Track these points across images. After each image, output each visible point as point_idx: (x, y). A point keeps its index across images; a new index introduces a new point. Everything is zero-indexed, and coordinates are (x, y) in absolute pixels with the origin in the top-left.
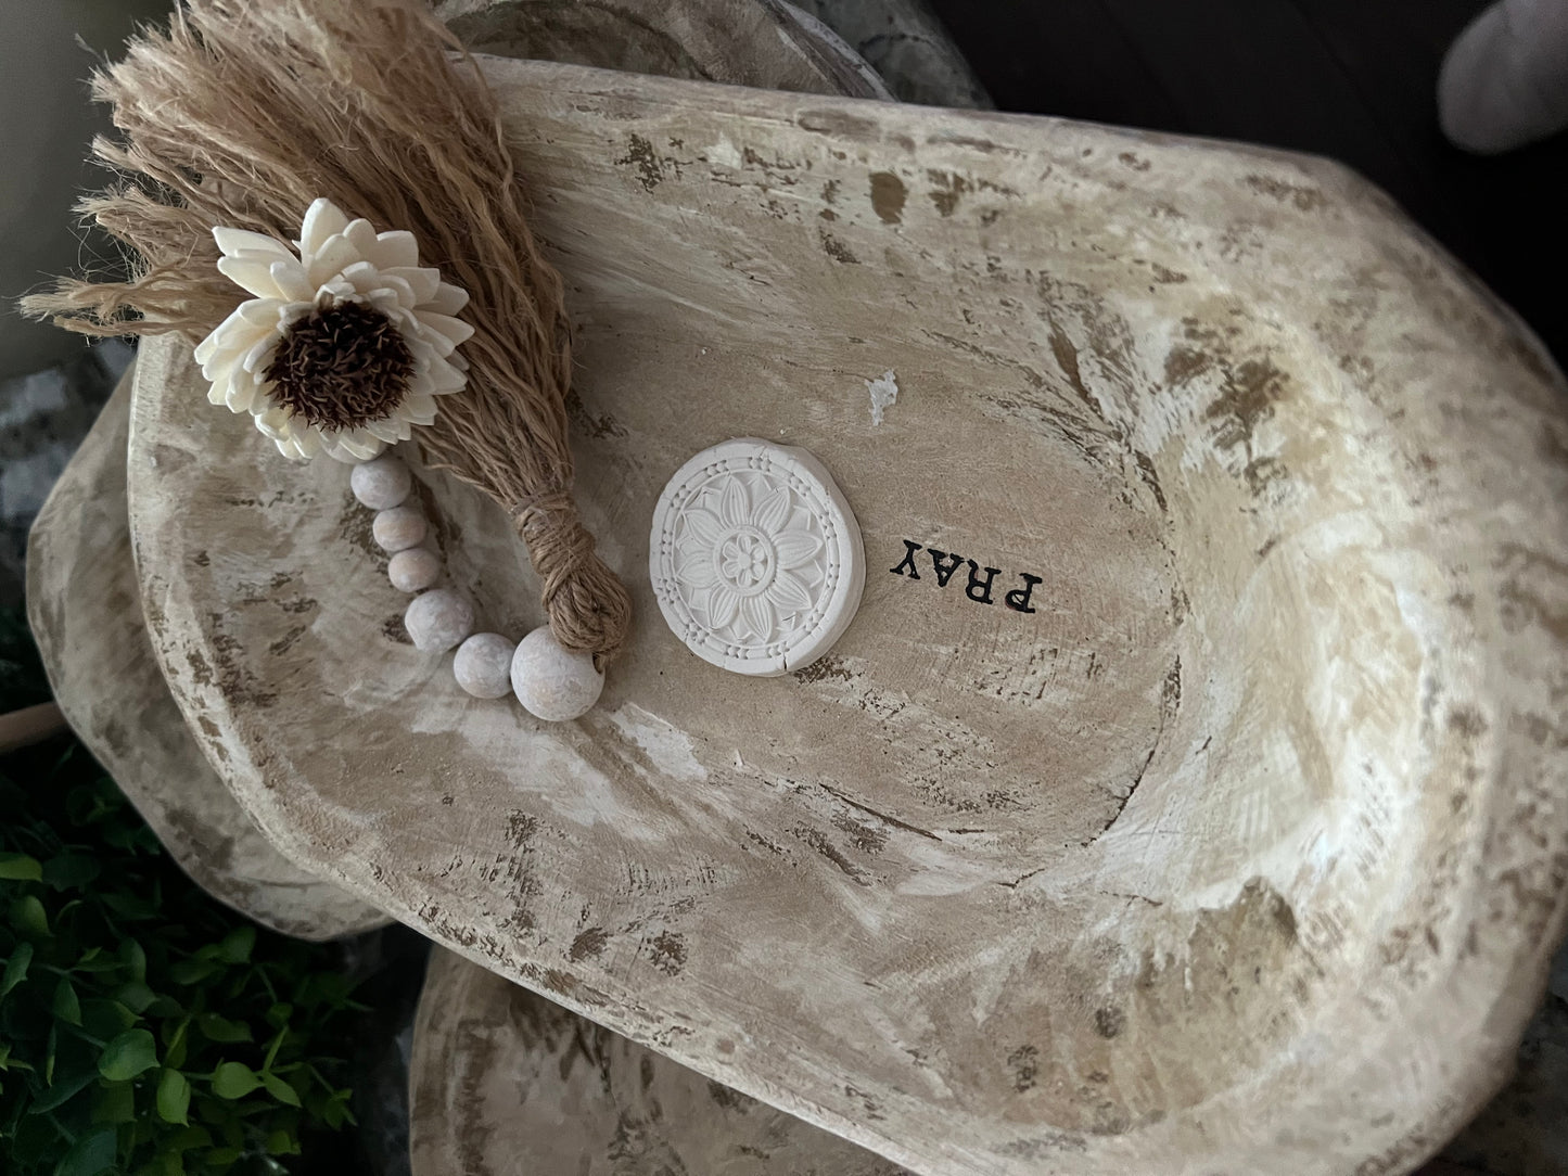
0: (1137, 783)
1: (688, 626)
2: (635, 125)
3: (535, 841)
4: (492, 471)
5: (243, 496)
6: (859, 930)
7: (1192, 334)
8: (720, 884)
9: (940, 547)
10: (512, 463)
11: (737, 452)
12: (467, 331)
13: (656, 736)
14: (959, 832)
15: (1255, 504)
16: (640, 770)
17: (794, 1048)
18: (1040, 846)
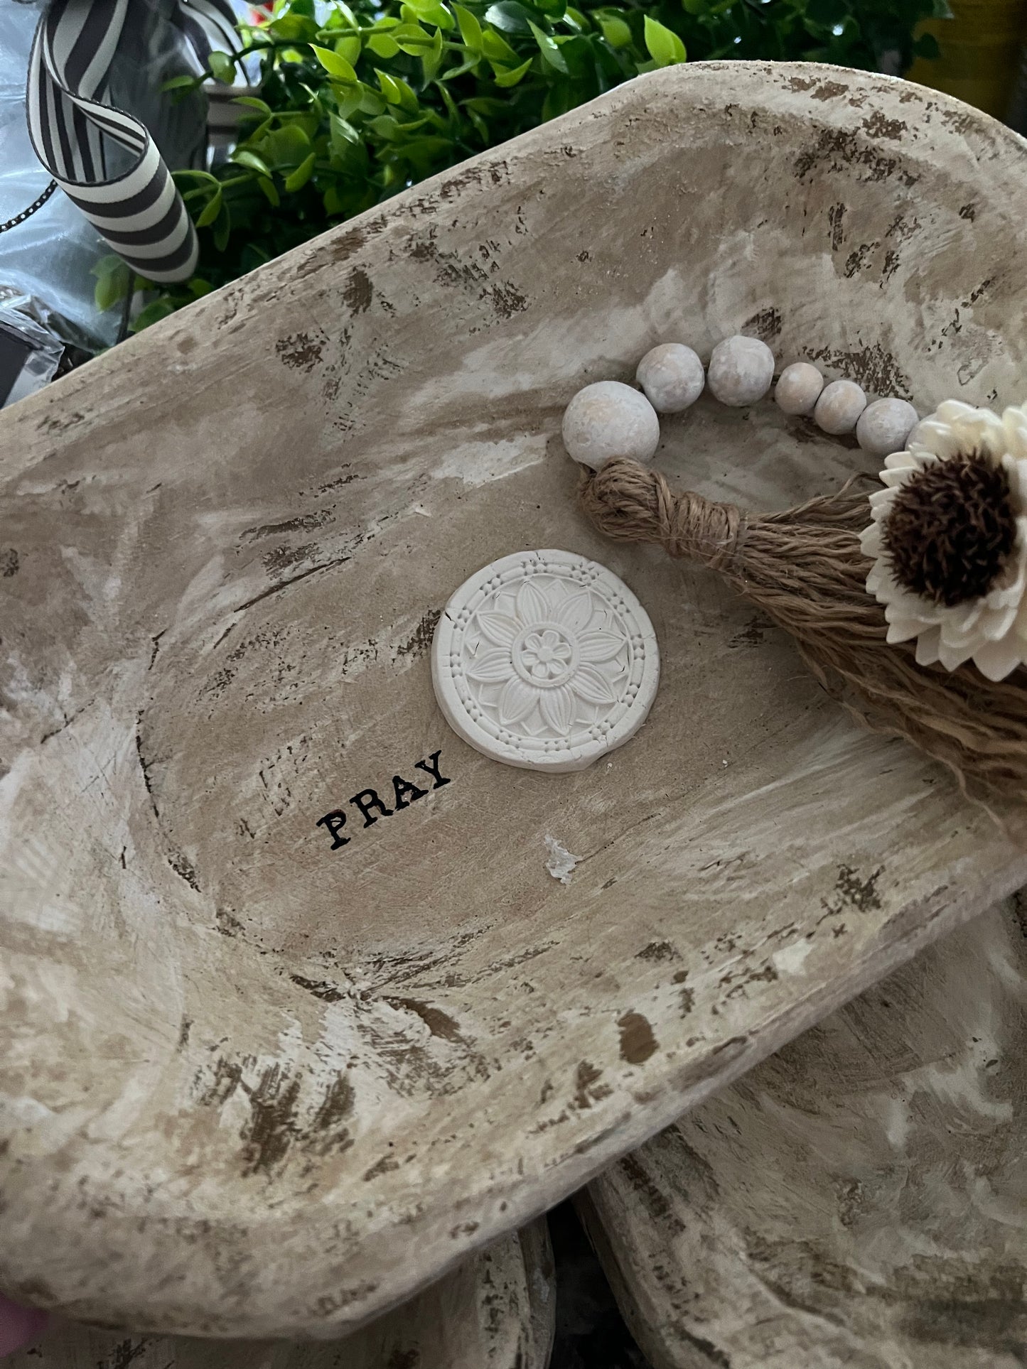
0: (148, 786)
1: (545, 564)
2: (883, 917)
3: (488, 305)
4: (791, 534)
5: (985, 296)
6: (208, 506)
7: (342, 1136)
8: (329, 428)
9: (420, 801)
10: (781, 556)
11: (625, 721)
12: (893, 637)
13: (499, 460)
14: (229, 630)
15: (216, 1056)
16: (482, 427)
17: (144, 399)
18: (168, 681)
